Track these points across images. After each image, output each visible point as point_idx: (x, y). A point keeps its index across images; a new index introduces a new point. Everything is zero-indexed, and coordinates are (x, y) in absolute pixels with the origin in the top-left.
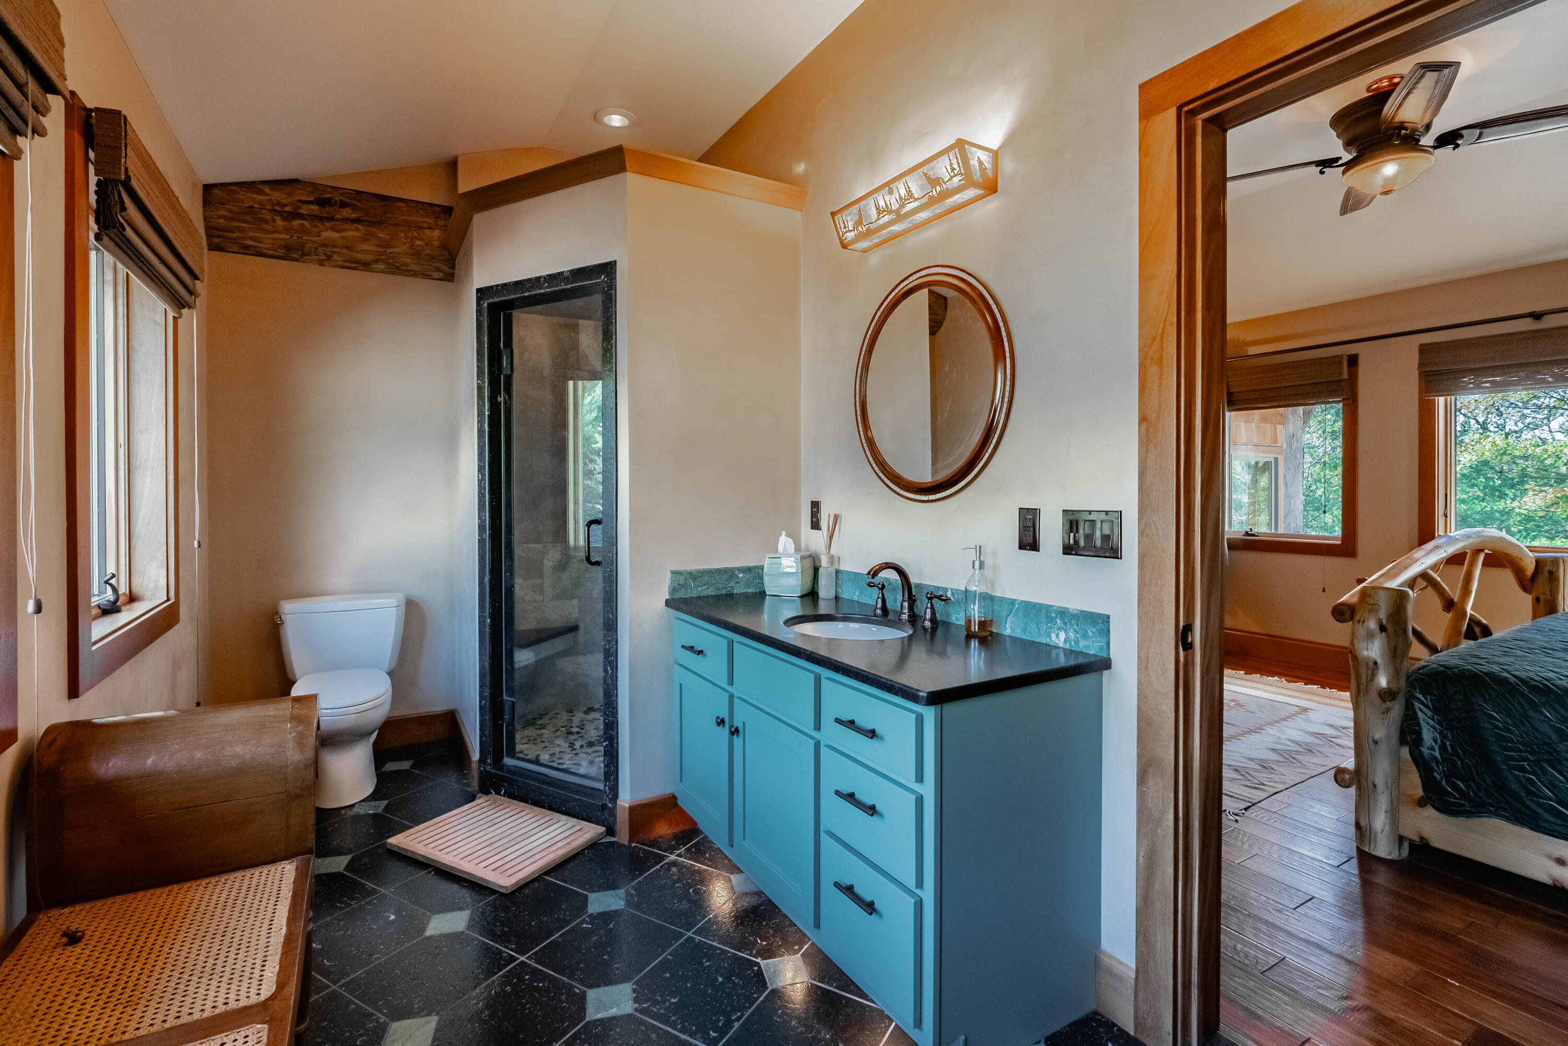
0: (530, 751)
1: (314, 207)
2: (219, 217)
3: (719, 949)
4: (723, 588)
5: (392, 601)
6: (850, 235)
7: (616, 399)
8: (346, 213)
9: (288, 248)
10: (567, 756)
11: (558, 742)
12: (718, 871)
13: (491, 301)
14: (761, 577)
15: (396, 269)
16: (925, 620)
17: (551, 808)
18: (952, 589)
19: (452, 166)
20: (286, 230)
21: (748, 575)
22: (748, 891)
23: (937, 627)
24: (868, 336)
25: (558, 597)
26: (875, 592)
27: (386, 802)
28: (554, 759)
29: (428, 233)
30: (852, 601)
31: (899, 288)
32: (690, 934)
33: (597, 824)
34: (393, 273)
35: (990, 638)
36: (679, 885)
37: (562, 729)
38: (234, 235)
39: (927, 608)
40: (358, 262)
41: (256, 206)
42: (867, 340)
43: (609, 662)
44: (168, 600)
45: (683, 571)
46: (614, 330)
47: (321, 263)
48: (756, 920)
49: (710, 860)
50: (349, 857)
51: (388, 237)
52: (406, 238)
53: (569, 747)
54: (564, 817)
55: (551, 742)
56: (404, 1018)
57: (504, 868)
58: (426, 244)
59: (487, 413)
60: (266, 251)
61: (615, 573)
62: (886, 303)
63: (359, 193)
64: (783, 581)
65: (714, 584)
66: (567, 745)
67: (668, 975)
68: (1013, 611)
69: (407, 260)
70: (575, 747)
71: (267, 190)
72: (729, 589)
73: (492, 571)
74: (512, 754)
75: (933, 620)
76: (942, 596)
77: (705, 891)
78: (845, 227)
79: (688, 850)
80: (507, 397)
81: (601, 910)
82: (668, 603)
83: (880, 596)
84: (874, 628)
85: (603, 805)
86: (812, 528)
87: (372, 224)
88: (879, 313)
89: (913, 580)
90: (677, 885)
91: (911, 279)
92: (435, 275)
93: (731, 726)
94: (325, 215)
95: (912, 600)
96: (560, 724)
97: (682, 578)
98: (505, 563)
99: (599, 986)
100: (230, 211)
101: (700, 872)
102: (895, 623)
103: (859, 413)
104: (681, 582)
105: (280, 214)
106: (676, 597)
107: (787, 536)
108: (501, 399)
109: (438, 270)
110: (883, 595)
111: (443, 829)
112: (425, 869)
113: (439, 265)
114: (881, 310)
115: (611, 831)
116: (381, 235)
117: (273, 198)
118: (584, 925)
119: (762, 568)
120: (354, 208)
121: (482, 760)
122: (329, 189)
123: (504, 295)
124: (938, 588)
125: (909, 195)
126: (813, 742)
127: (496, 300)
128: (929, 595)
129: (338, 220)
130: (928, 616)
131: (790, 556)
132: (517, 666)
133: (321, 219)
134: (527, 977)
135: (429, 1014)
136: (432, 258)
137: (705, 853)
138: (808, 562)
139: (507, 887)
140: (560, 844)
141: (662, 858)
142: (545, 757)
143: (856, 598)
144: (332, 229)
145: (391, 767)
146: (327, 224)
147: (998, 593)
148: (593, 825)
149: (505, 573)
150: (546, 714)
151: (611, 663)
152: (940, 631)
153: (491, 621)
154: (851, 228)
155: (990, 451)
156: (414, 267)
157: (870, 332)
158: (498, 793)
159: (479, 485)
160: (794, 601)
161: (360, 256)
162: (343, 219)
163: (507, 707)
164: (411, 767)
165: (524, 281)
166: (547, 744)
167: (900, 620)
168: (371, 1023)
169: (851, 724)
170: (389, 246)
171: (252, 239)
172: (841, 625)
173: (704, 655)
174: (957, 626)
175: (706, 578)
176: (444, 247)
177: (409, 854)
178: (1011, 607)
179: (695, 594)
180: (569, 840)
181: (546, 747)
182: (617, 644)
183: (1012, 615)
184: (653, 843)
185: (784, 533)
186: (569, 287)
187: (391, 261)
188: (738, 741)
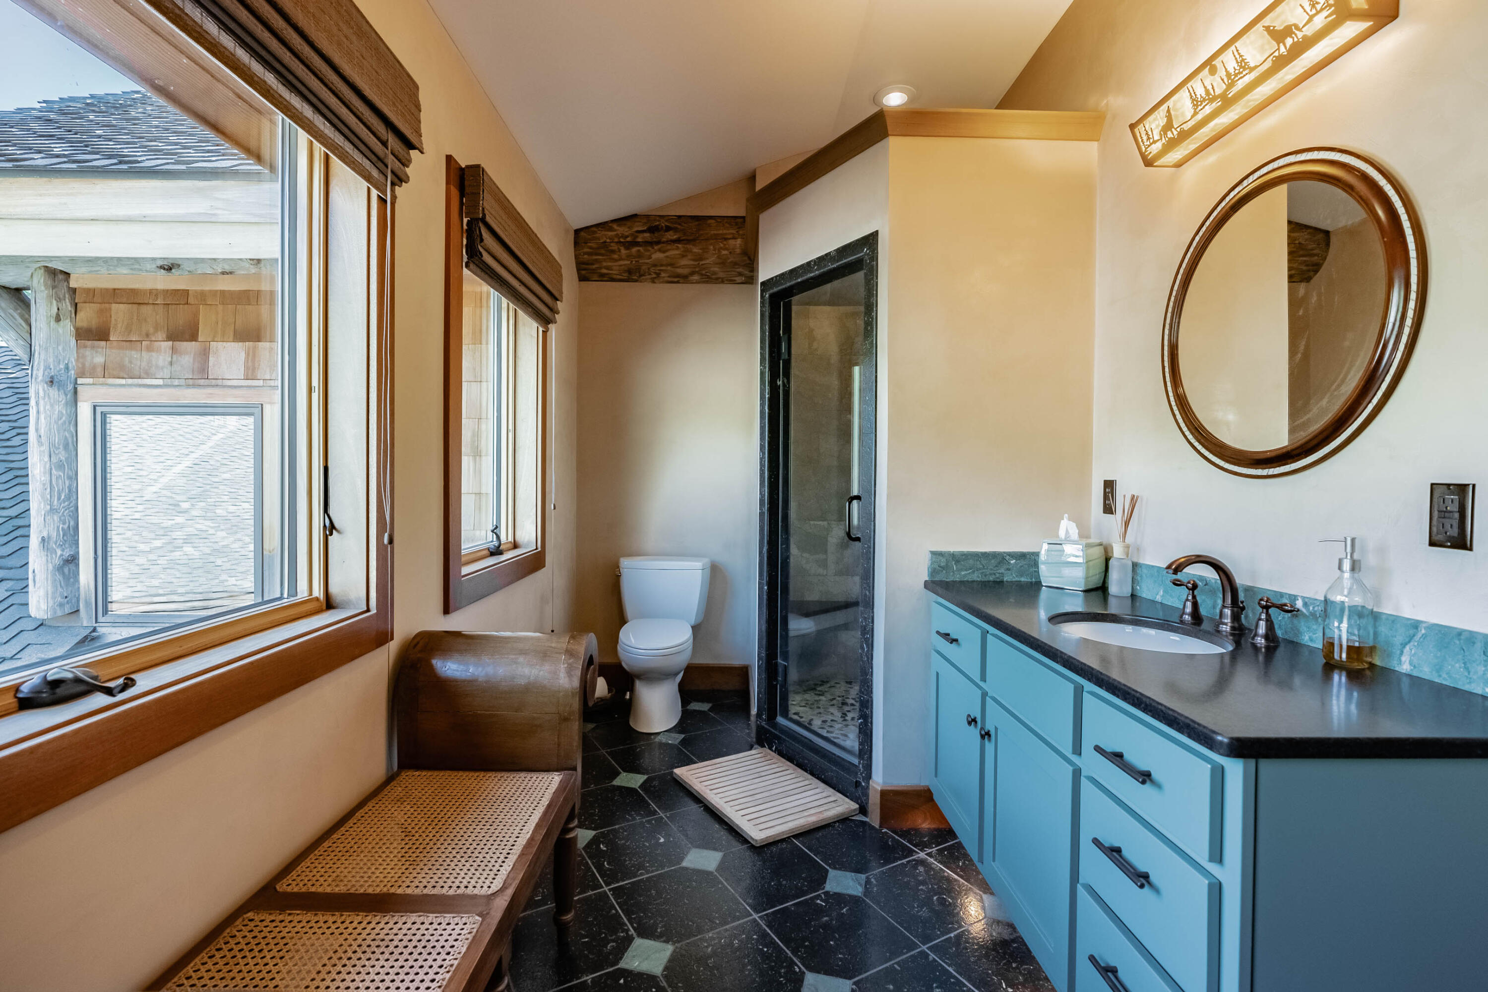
0: (806, 714)
1: (647, 235)
2: (585, 253)
3: (955, 977)
4: (991, 574)
5: (698, 565)
6: (1156, 148)
7: (876, 372)
8: (671, 235)
9: (630, 272)
10: (837, 726)
11: (832, 710)
12: (970, 886)
13: (771, 291)
14: (1036, 564)
15: (709, 279)
16: (1256, 635)
17: (812, 774)
18: (1303, 598)
19: (752, 178)
20: (629, 257)
21: (1022, 562)
22: (1000, 919)
23: (1276, 648)
24: (1182, 271)
25: (840, 573)
26: (1184, 592)
27: (683, 736)
28: (825, 727)
29: (732, 242)
30: (1154, 602)
31: (1228, 199)
32: (924, 947)
33: (851, 800)
34: (707, 282)
35: (1368, 673)
36: (924, 888)
37: (838, 698)
38: (594, 267)
39: (1260, 619)
40: (678, 276)
41: (608, 240)
42: (1179, 277)
43: (865, 639)
44: (537, 549)
45: (945, 552)
46: (875, 302)
47: (653, 281)
48: (1005, 958)
49: (962, 870)
50: (645, 777)
51: (700, 251)
52: (715, 250)
53: (842, 717)
54: (822, 785)
55: (826, 709)
56: (647, 938)
57: (758, 821)
58: (730, 253)
59: (767, 396)
60: (615, 276)
61: (872, 550)
62: (1208, 223)
63: (680, 217)
64: (1067, 572)
65: (980, 569)
66: (839, 715)
67: (891, 987)
68: (1417, 638)
69: (716, 269)
70: (847, 718)
71: (615, 226)
72: (998, 575)
73: (769, 543)
74: (785, 714)
75: (1270, 636)
76: (1285, 605)
77: (950, 904)
78: (1149, 139)
79: (940, 852)
80: (785, 381)
81: (838, 890)
82: (927, 585)
83: (1190, 598)
84: (1175, 637)
85: (857, 781)
86: (1105, 512)
87: (688, 241)
88: (1197, 239)
89: (1241, 580)
90: (921, 887)
91: (1245, 183)
92: (739, 279)
93: (982, 729)
94: (655, 240)
95: (1238, 608)
96: (838, 693)
97: (943, 560)
98: (782, 536)
99: (819, 972)
100: (590, 248)
101: (948, 880)
102: (1213, 636)
103: (1167, 370)
104: (942, 564)
105: (623, 244)
106: (936, 579)
107: (1069, 520)
108: (780, 383)
109: (740, 274)
110: (1194, 597)
111: (718, 770)
112: (697, 804)
113: (740, 270)
114: (1201, 233)
115: (863, 810)
116: (695, 250)
117: (619, 233)
118: (819, 901)
119: (1037, 554)
120: (676, 230)
121: (759, 715)
122: (658, 218)
123: (782, 284)
124: (1282, 595)
125: (1241, 67)
126: (1071, 768)
127: (775, 290)
128: (1264, 603)
129: (663, 243)
130: (1262, 629)
131: (1074, 542)
132: (792, 634)
133: (650, 244)
134: (755, 937)
135: (667, 942)
136: (735, 264)
137: (958, 859)
138: (1098, 552)
139: (756, 841)
140: (812, 811)
141: (911, 852)
142: (817, 723)
143: (1158, 598)
144: (660, 250)
145: (695, 706)
146: (656, 248)
147: (1387, 609)
148: (847, 800)
149: (781, 545)
150: (827, 682)
151: (866, 640)
152: (1281, 653)
153: (768, 588)
154: (1156, 137)
155: (1375, 401)
156: (721, 275)
157: (1184, 265)
158: (770, 749)
159: (761, 463)
160: (1077, 595)
161: (680, 271)
162: (667, 241)
163: (780, 670)
164: (709, 710)
165: (798, 267)
166: (822, 710)
167: (1218, 632)
168: (622, 932)
169: (1117, 758)
170: (701, 259)
171: (607, 268)
172: (1129, 629)
173: (959, 644)
174: (1312, 650)
175: (971, 562)
176: (745, 253)
177: (688, 787)
178: (1412, 632)
179: (957, 578)
180: (821, 809)
181: (820, 713)
182: (873, 622)
183: (1414, 643)
184: (905, 834)
185: (1066, 515)
186: (835, 266)
187: (704, 272)
188: (989, 747)
